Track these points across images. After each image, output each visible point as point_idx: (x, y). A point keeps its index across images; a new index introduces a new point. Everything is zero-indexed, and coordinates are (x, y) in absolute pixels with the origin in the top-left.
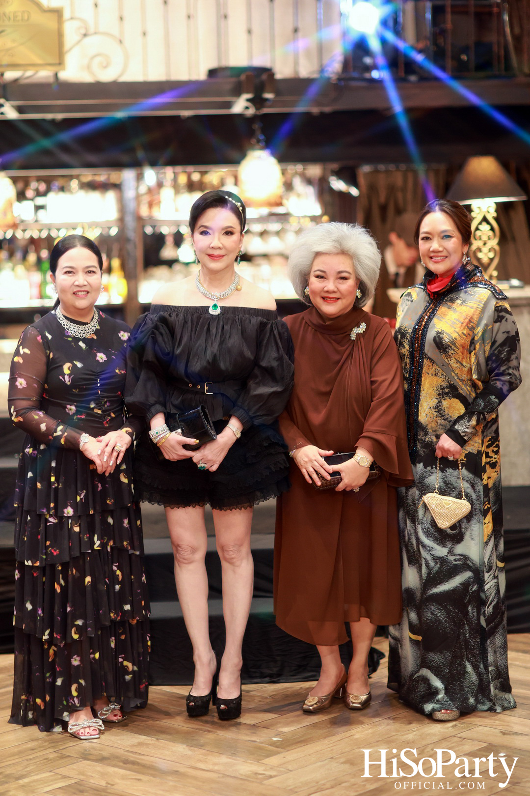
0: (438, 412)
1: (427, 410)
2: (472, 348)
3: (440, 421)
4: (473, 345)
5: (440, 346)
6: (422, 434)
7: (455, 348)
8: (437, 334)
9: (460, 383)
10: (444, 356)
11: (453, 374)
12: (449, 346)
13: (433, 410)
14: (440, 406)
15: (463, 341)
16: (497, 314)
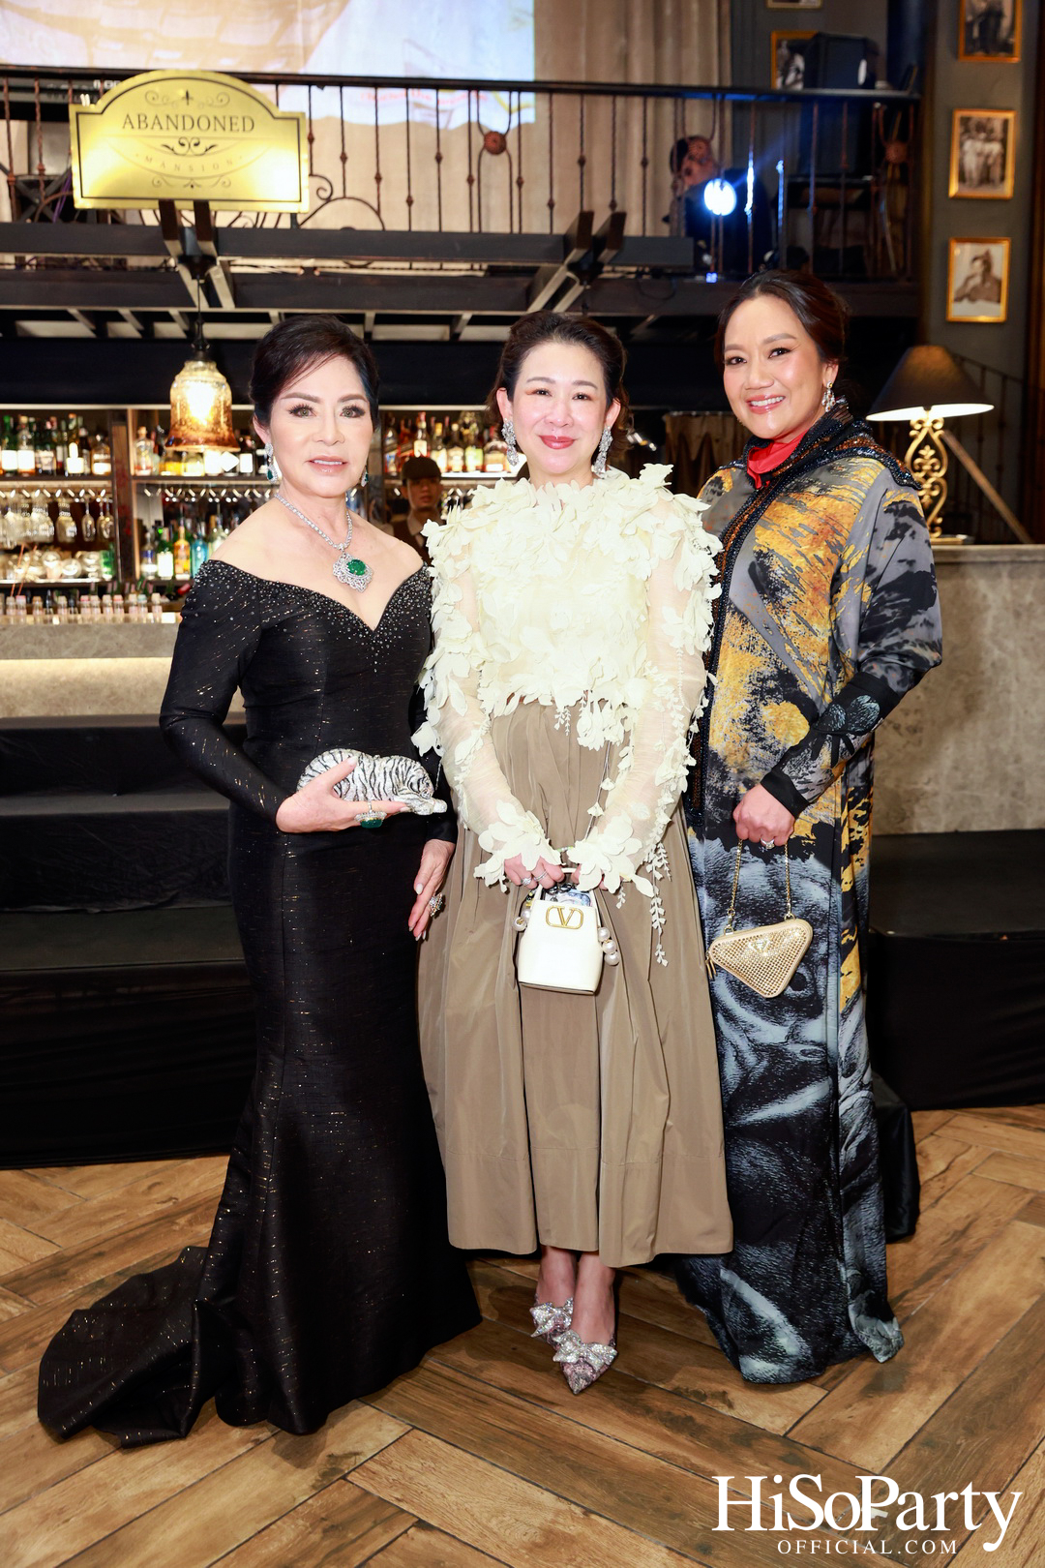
0: (751, 730)
1: (727, 724)
3: (754, 749)
4: (835, 586)
5: (764, 585)
6: (717, 776)
8: (758, 558)
9: (803, 670)
10: (770, 606)
11: (788, 648)
12: (784, 585)
13: (739, 726)
14: (755, 717)
15: (815, 575)
16: (896, 520)
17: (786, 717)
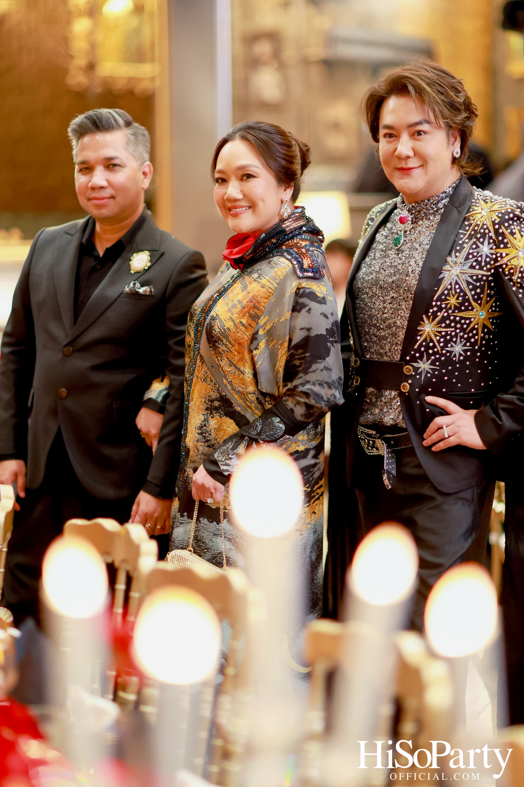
0: (201, 434)
1: (194, 430)
2: (252, 347)
3: (203, 448)
4: (255, 343)
7: (227, 343)
8: (210, 320)
9: (236, 396)
10: (213, 352)
11: (225, 381)
12: (220, 339)
13: (197, 431)
14: (205, 425)
15: (239, 334)
16: (296, 299)
17: (225, 427)
